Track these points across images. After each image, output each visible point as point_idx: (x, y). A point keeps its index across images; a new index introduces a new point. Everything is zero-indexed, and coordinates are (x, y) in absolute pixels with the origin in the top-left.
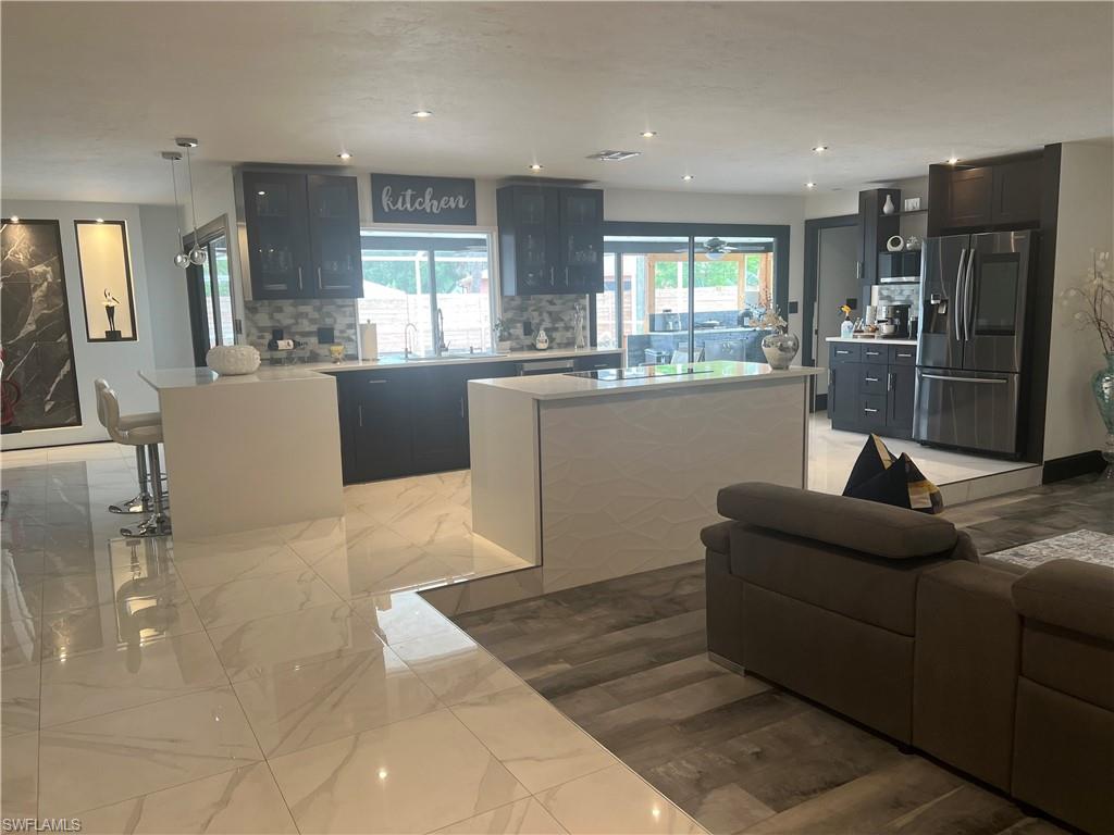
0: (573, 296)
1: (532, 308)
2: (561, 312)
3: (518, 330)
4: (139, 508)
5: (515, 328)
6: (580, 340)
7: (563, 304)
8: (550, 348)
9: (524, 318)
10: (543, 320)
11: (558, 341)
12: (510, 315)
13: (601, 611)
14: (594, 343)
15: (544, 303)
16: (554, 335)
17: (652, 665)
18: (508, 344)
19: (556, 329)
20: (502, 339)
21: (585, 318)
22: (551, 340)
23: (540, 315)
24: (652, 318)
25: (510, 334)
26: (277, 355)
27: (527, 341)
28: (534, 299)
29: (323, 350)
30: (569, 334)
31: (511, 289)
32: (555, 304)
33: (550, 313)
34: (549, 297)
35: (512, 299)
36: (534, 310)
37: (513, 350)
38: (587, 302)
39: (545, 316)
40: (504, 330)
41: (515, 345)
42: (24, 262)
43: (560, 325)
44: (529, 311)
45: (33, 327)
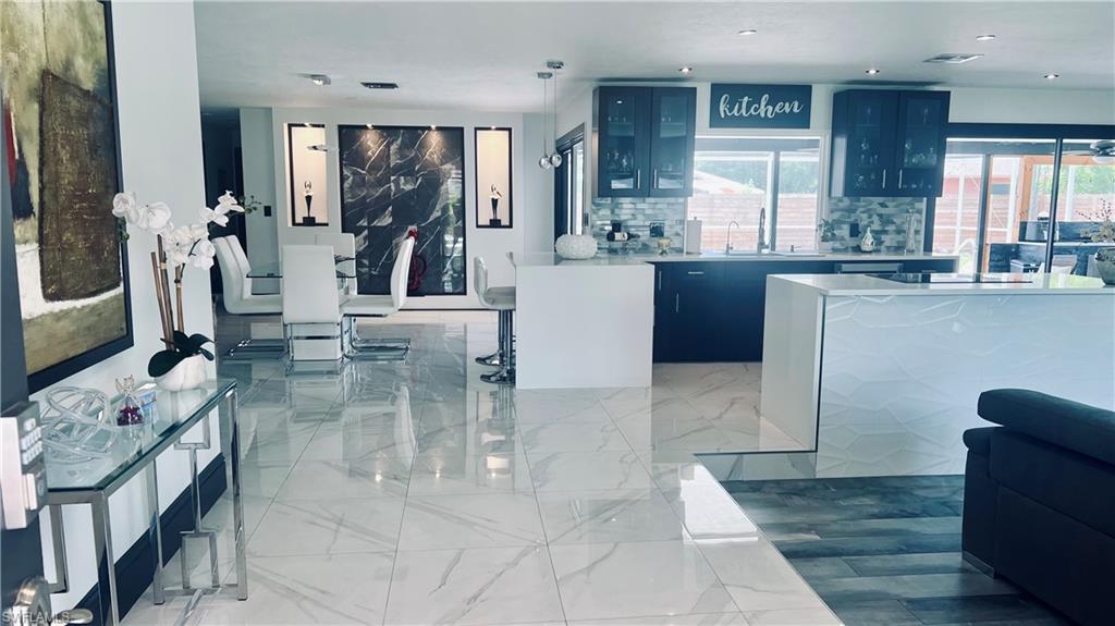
0: (908, 199)
1: (862, 209)
2: (893, 215)
3: (845, 231)
4: (497, 362)
5: (841, 229)
6: (911, 244)
7: (896, 206)
8: (877, 251)
9: (852, 219)
10: (872, 222)
11: (887, 243)
12: (836, 216)
14: (928, 247)
15: (875, 206)
16: (883, 237)
17: (900, 551)
18: (830, 245)
19: (886, 232)
20: (824, 239)
21: (919, 221)
22: (879, 242)
23: (870, 217)
25: (833, 235)
26: (615, 245)
27: (852, 242)
28: (863, 201)
29: (654, 243)
30: (900, 238)
31: (838, 190)
32: (886, 207)
33: (880, 216)
34: (881, 199)
35: (840, 200)
36: (863, 212)
37: (835, 250)
38: (923, 205)
39: (875, 218)
40: (828, 232)
41: (838, 245)
42: (437, 161)
43: (891, 228)
44: (858, 212)
45: (439, 214)
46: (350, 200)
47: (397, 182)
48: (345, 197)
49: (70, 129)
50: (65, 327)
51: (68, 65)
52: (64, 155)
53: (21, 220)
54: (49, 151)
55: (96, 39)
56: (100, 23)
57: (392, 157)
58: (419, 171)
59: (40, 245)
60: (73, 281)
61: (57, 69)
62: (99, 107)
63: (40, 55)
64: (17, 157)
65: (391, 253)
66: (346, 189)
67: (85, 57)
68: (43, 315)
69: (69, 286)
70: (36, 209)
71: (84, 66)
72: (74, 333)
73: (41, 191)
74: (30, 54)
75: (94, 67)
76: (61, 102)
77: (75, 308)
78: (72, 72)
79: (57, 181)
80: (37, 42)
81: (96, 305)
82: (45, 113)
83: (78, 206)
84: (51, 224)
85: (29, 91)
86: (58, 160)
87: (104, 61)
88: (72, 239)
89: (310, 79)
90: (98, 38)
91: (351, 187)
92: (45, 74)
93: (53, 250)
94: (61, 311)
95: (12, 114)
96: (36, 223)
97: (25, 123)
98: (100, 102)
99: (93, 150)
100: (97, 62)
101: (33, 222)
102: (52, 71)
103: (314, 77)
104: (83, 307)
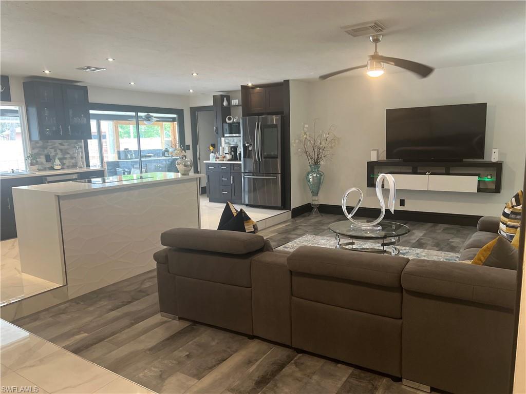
0: (74, 141)
1: (51, 147)
2: (68, 149)
3: (42, 159)
5: (40, 158)
6: (80, 163)
7: (69, 145)
8: (62, 168)
9: (46, 152)
10: (57, 154)
11: (67, 164)
12: (36, 151)
13: (103, 303)
14: (88, 165)
15: (57, 145)
16: (64, 161)
18: (36, 167)
19: (65, 158)
20: (32, 164)
21: (82, 152)
22: (63, 164)
23: (55, 151)
24: (119, 153)
25: (37, 162)
27: (48, 165)
28: (50, 143)
30: (73, 161)
31: (36, 136)
32: (63, 145)
33: (61, 150)
34: (60, 141)
35: (37, 142)
37: (39, 170)
38: (82, 144)
39: (59, 152)
40: (32, 159)
41: (40, 167)
43: (68, 156)
44: (48, 148)
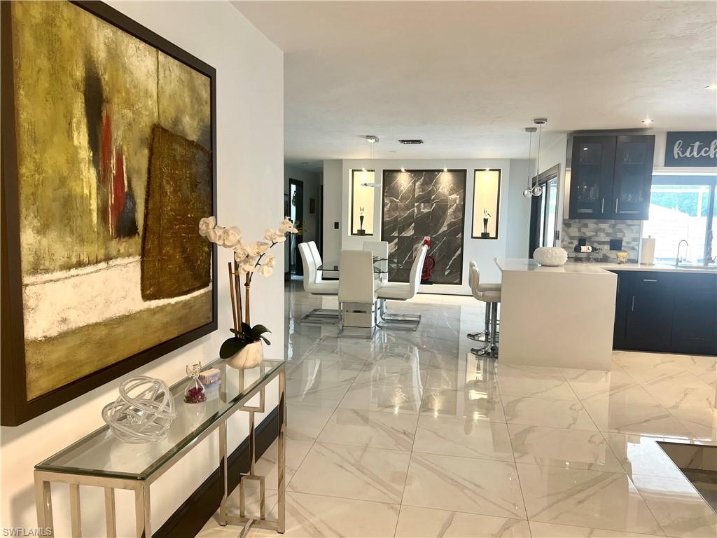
4: (483, 339)
42: (447, 193)
45: (446, 229)
46: (388, 219)
47: (419, 207)
48: (385, 217)
49: (175, 169)
50: (159, 319)
51: (177, 121)
52: (169, 189)
53: (126, 239)
54: (155, 185)
55: (202, 104)
56: (206, 91)
57: (417, 191)
58: (434, 200)
59: (142, 258)
60: (169, 284)
61: (166, 124)
62: (201, 153)
63: (153, 113)
64: (126, 189)
65: (412, 254)
66: (385, 212)
67: (192, 116)
68: (141, 311)
69: (165, 288)
70: (140, 229)
71: (190, 122)
72: (167, 323)
73: (146, 216)
74: (143, 112)
75: (198, 124)
76: (168, 149)
77: (169, 304)
78: (180, 127)
79: (161, 208)
80: (150, 103)
81: (189, 301)
82: (154, 157)
83: (177, 227)
84: (153, 241)
85: (141, 140)
86: (163, 193)
87: (208, 121)
88: (171, 252)
89: (365, 139)
90: (204, 103)
91: (388, 211)
92: (156, 128)
93: (154, 261)
94: (157, 307)
95: (124, 157)
96: (140, 241)
97: (134, 164)
98: (202, 149)
99: (194, 185)
100: (202, 120)
101: (137, 240)
102: (163, 125)
103: (368, 137)
104: (176, 303)
